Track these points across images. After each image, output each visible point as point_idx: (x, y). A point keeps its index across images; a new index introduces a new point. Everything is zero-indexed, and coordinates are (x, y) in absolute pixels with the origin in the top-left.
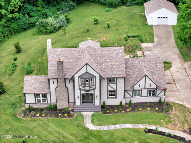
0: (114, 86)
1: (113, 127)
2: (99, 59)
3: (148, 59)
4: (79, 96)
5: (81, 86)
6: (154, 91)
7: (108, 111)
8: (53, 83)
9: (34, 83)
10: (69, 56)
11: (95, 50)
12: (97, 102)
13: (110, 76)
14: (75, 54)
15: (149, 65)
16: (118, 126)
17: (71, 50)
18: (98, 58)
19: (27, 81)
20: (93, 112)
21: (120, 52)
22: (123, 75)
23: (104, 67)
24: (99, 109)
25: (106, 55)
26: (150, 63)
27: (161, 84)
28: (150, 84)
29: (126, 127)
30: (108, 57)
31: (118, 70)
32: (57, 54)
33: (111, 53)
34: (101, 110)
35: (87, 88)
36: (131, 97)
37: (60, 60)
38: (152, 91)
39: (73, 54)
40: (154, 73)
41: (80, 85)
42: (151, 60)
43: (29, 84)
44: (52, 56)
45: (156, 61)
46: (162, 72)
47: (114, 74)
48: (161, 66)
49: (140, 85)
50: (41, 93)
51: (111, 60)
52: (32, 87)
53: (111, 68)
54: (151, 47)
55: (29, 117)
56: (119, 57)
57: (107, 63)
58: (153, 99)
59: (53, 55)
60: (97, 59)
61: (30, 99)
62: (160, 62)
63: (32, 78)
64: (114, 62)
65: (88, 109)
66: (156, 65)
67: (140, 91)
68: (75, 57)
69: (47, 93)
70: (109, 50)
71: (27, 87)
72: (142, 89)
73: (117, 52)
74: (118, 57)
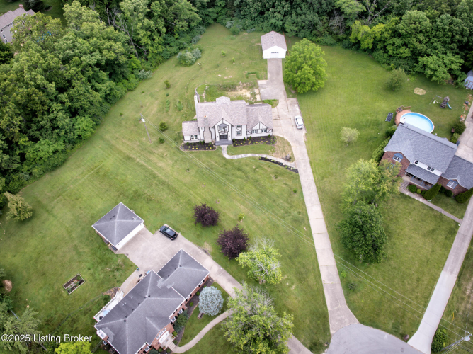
0: (240, 129)
1: (240, 156)
2: (230, 112)
3: (262, 108)
4: (219, 136)
5: (220, 130)
7: (237, 144)
8: (202, 129)
9: (189, 128)
10: (211, 110)
12: (230, 139)
13: (237, 124)
19: (184, 127)
20: (228, 145)
22: (246, 122)
27: (269, 126)
28: (263, 126)
29: (248, 156)
30: (235, 110)
31: (243, 120)
32: (202, 109)
33: (238, 107)
34: (232, 143)
35: (223, 132)
36: (251, 134)
37: (205, 117)
38: (264, 130)
40: (265, 119)
43: (186, 129)
47: (240, 122)
50: (194, 134)
51: (237, 112)
52: (188, 131)
53: (238, 118)
54: (265, 84)
55: (188, 150)
57: (236, 115)
58: (264, 134)
61: (187, 138)
63: (187, 125)
65: (224, 143)
68: (214, 111)
69: (197, 134)
72: (257, 129)
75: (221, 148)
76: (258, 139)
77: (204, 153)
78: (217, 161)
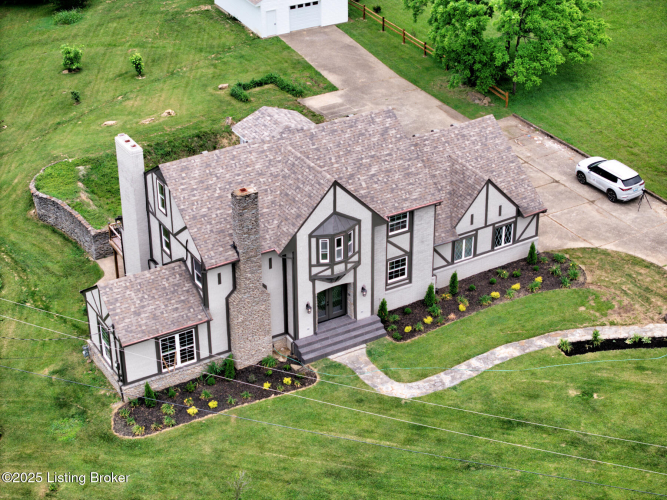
0: (403, 241)
1: (466, 371)
2: (337, 162)
3: (457, 132)
4: (311, 305)
5: (319, 264)
6: (508, 227)
7: (408, 329)
8: (220, 282)
9: (141, 301)
10: (239, 175)
11: (312, 137)
12: (363, 309)
13: (396, 208)
14: (253, 164)
15: (467, 149)
16: (478, 364)
17: (235, 153)
18: (330, 159)
20: (364, 345)
21: (387, 125)
22: (433, 195)
23: (364, 185)
24: (377, 329)
25: (351, 143)
26: (467, 142)
27: (525, 198)
28: (500, 207)
29: (502, 358)
30: (359, 148)
31: (411, 184)
32: (195, 178)
33: (363, 134)
34: (383, 331)
35: (339, 269)
36: (449, 264)
37: (244, 193)
38: (504, 228)
39: (248, 166)
40: (492, 172)
41: (314, 262)
42: (465, 132)
43: (128, 308)
44: (183, 189)
45: (481, 131)
46: (512, 162)
47: (406, 200)
48: (502, 144)
49: (472, 216)
50: (175, 332)
51: (372, 157)
52: (142, 316)
53: (386, 183)
54: (342, 105)
55: (166, 427)
56: (393, 140)
57: (368, 170)
59: (182, 184)
60: (332, 164)
62: (492, 133)
64: (386, 160)
65: (345, 340)
66: (486, 145)
67: (473, 236)
68: (261, 174)
69: (196, 327)
70: (351, 127)
72: (477, 230)
73: (379, 128)
74: (391, 143)
75: (338, 366)
76: (491, 280)
77: (263, 411)
78: (365, 424)
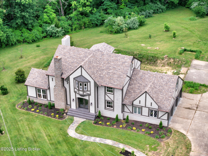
0: (111, 96)
1: (92, 139)
2: (102, 64)
3: (161, 76)
4: (75, 100)
5: (76, 89)
6: (156, 112)
7: (100, 122)
8: (53, 81)
9: (37, 76)
10: (75, 56)
11: (103, 55)
12: (92, 110)
13: (106, 84)
14: (81, 54)
15: (160, 82)
16: (98, 140)
17: (79, 50)
18: (102, 63)
19: (33, 73)
21: (127, 61)
23: (104, 74)
24: (92, 118)
25: (112, 61)
26: (161, 80)
27: (164, 105)
28: (151, 103)
29: (105, 143)
30: (112, 63)
31: (117, 80)
32: (64, 51)
33: (117, 60)
34: (93, 119)
35: (81, 93)
36: (131, 113)
37: (57, 58)
38: (154, 111)
39: (79, 55)
40: (161, 92)
41: (75, 87)
42: (164, 77)
43: (33, 77)
44: (59, 53)
45: (169, 79)
46: (171, 93)
47: (111, 83)
48: (173, 86)
49: (140, 101)
50: (42, 89)
51: (114, 68)
52: (34, 80)
53: (110, 76)
55: (24, 109)
56: (125, 66)
57: (110, 70)
58: (154, 121)
59: (60, 52)
61: (32, 93)
62: (173, 81)
63: (37, 72)
64: (117, 70)
66: (167, 84)
67: (141, 108)
68: (80, 58)
69: (46, 90)
70: (116, 57)
71: (30, 79)
72: (142, 107)
73: (123, 60)
74: (123, 66)
75: (71, 120)
77: (42, 119)
